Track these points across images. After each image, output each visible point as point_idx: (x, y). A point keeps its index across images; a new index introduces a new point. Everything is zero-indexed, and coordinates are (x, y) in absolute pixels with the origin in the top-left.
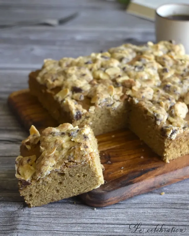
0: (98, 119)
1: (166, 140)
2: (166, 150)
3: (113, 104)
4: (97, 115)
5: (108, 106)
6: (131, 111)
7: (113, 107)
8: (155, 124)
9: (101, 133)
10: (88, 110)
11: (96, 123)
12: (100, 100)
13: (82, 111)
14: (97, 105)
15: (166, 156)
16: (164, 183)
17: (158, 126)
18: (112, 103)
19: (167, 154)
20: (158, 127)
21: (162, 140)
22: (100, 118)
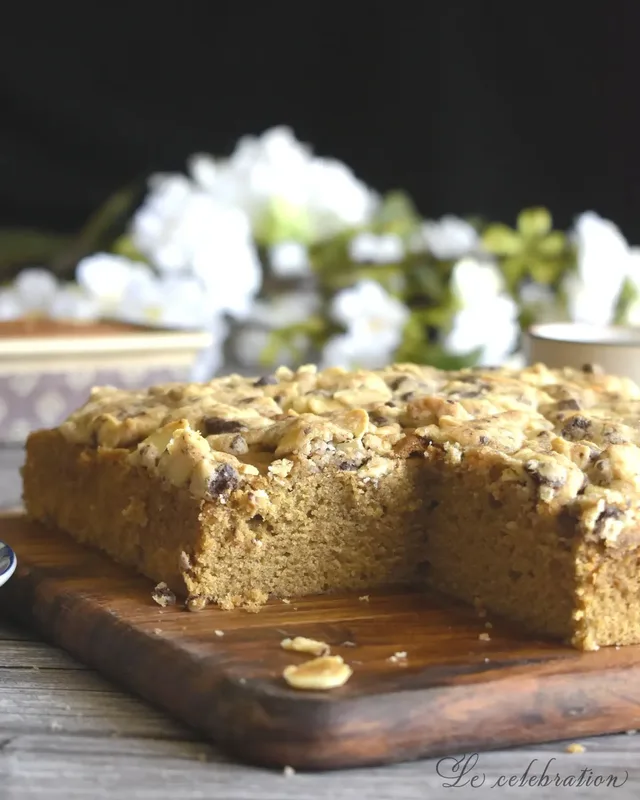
0: (302, 516)
1: (582, 548)
2: (580, 592)
3: (364, 462)
4: (299, 499)
5: (344, 466)
6: (435, 504)
7: (363, 473)
8: (536, 498)
9: (315, 585)
10: (264, 472)
11: (297, 535)
12: (311, 436)
13: (241, 471)
14: (302, 457)
15: (582, 620)
16: (580, 710)
17: (548, 505)
18: (360, 456)
19: (585, 614)
20: (546, 509)
21: (564, 555)
22: (309, 515)
